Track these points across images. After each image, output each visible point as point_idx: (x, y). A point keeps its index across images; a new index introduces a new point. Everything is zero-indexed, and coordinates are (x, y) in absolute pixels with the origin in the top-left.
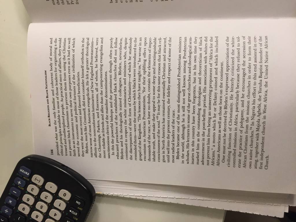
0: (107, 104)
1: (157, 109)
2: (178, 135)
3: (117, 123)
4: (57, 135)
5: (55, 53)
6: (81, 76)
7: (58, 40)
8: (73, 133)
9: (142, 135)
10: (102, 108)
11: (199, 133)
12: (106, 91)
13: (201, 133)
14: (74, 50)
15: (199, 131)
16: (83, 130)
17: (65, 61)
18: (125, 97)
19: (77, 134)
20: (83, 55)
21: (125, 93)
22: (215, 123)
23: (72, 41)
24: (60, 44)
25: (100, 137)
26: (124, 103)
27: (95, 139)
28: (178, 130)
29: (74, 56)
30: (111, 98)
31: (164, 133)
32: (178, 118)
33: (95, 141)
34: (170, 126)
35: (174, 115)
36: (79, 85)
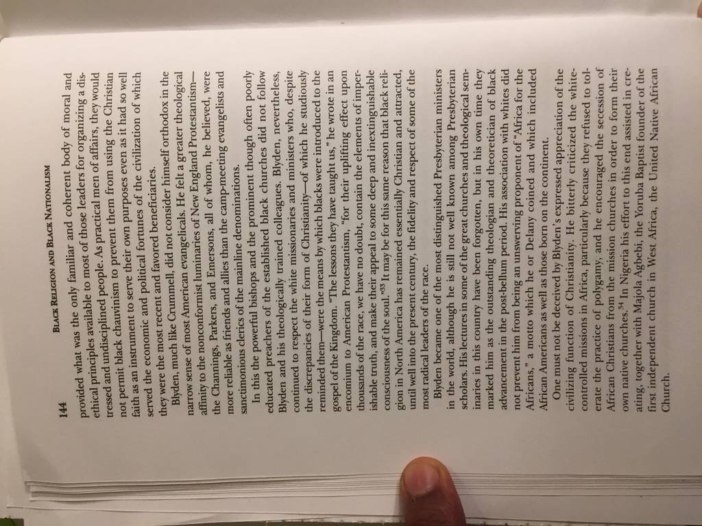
0: (239, 258)
1: (381, 265)
2: (439, 333)
3: (267, 310)
4: (79, 356)
5: (81, 115)
6: (159, 180)
7: (89, 77)
8: (133, 347)
9: (342, 338)
10: (226, 270)
11: (490, 323)
12: (238, 223)
13: (497, 324)
14: (137, 107)
15: (490, 317)
16: (165, 337)
17: (110, 138)
18: (293, 235)
19: (147, 349)
20: (165, 120)
21: (293, 226)
22: (531, 294)
23: (130, 82)
24: (96, 91)
25: (216, 354)
26: (290, 253)
27: (202, 360)
28: (438, 318)
29: (137, 122)
30: (252, 241)
31: (400, 328)
32: (438, 287)
33: (202, 366)
34: (417, 309)
35: (426, 278)
36: (154, 205)
